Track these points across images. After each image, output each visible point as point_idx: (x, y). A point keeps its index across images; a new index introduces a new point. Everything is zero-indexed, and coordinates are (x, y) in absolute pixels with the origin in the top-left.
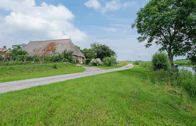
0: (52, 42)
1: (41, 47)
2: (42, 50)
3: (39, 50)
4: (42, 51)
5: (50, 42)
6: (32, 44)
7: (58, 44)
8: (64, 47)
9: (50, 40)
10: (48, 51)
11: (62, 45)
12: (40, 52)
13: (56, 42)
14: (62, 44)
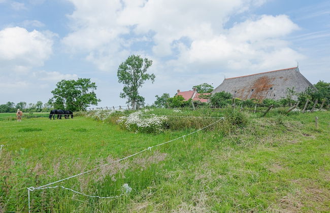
0: (262, 76)
1: (244, 85)
2: (247, 90)
3: (243, 90)
4: (249, 91)
5: (257, 77)
6: (229, 83)
7: (274, 79)
8: (288, 82)
9: (258, 74)
10: (258, 91)
11: (283, 79)
12: (246, 93)
13: (270, 76)
14: (281, 78)
